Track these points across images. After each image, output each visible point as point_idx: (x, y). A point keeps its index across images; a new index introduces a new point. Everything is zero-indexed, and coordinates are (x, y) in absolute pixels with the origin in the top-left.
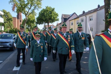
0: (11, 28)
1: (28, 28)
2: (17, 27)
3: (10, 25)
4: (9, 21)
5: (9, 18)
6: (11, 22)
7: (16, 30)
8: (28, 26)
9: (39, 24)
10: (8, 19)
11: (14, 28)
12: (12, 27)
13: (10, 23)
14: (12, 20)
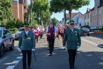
0: (10, 20)
1: (37, 18)
2: (19, 17)
3: (7, 14)
4: (6, 8)
5: (6, 2)
6: (9, 10)
7: (17, 22)
8: (38, 16)
9: (56, 12)
10: (3, 3)
11: (14, 20)
12: (11, 17)
13: (7, 10)
14: (10, 6)
